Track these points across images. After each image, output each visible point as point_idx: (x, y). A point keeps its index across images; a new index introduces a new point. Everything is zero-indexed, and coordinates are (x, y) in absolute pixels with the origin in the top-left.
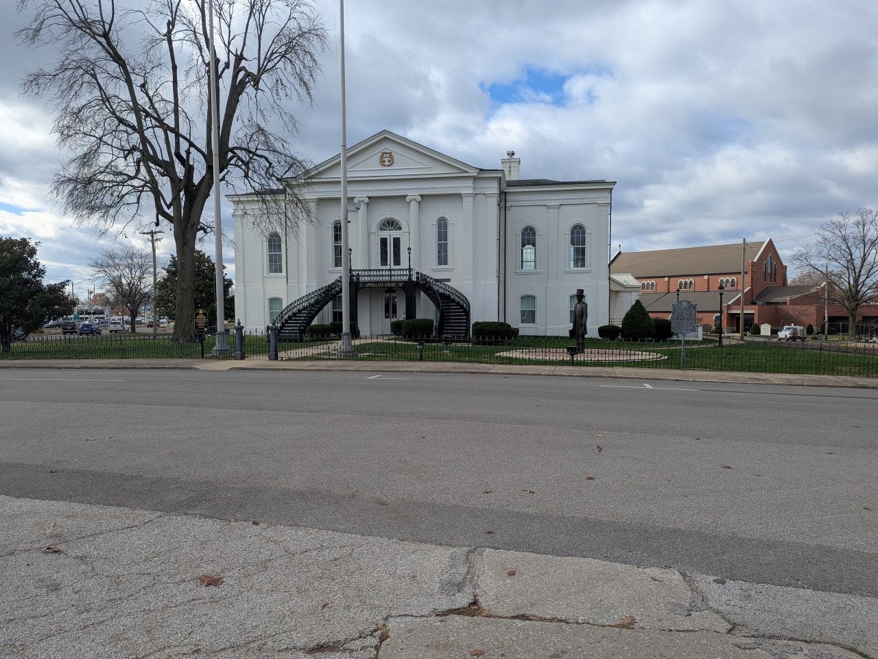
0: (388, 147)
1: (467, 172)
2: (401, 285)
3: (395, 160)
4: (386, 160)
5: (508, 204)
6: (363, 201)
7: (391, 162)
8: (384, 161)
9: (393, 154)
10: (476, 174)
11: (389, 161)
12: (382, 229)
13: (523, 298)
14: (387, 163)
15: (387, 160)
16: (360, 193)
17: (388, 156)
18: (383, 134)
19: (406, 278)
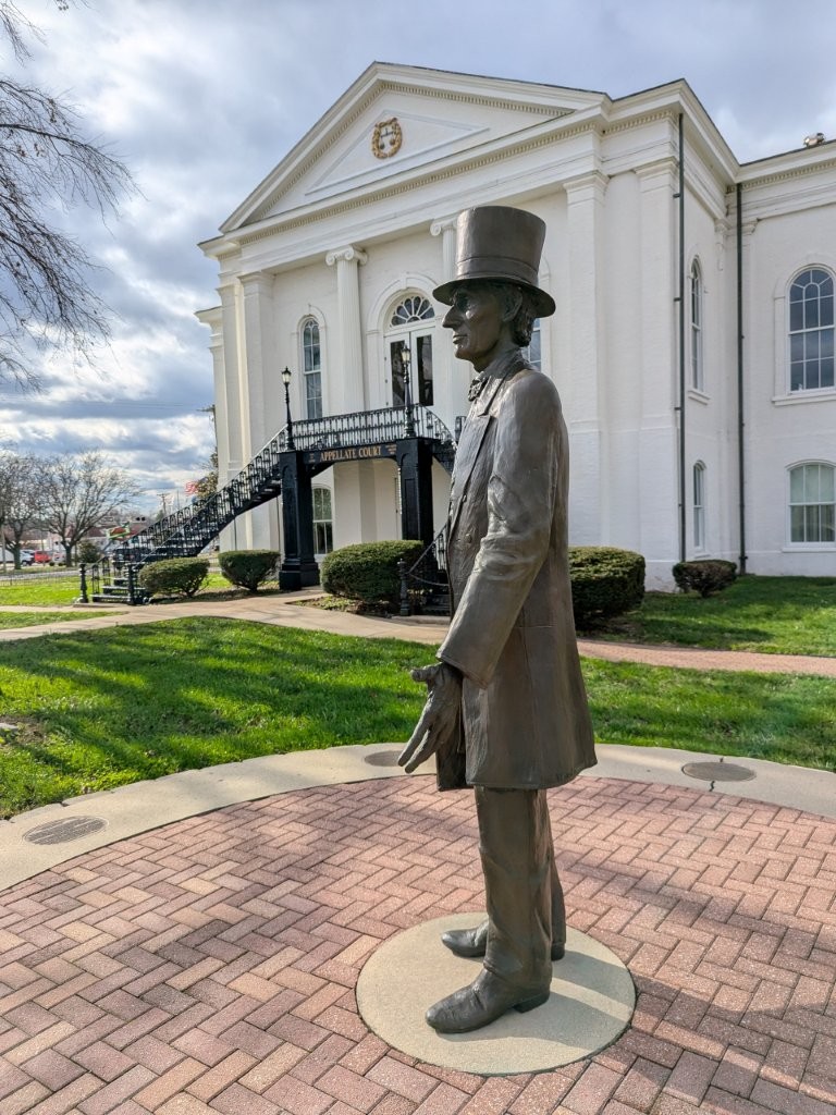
0: (389, 106)
1: (572, 112)
2: (392, 450)
3: (406, 137)
4: (386, 140)
5: (748, 216)
6: (343, 258)
7: (397, 144)
8: (382, 147)
9: (400, 122)
10: (598, 111)
11: (393, 143)
12: (396, 321)
13: (795, 472)
14: (388, 149)
15: (388, 138)
16: (336, 238)
17: (390, 129)
18: (376, 72)
19: (402, 432)
